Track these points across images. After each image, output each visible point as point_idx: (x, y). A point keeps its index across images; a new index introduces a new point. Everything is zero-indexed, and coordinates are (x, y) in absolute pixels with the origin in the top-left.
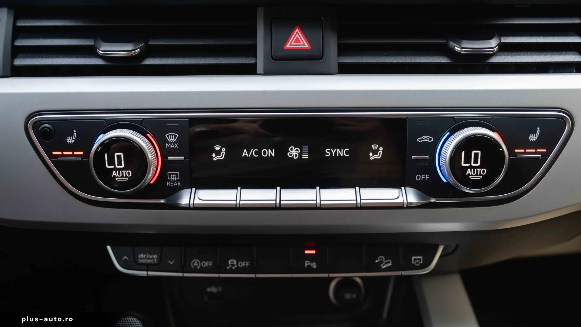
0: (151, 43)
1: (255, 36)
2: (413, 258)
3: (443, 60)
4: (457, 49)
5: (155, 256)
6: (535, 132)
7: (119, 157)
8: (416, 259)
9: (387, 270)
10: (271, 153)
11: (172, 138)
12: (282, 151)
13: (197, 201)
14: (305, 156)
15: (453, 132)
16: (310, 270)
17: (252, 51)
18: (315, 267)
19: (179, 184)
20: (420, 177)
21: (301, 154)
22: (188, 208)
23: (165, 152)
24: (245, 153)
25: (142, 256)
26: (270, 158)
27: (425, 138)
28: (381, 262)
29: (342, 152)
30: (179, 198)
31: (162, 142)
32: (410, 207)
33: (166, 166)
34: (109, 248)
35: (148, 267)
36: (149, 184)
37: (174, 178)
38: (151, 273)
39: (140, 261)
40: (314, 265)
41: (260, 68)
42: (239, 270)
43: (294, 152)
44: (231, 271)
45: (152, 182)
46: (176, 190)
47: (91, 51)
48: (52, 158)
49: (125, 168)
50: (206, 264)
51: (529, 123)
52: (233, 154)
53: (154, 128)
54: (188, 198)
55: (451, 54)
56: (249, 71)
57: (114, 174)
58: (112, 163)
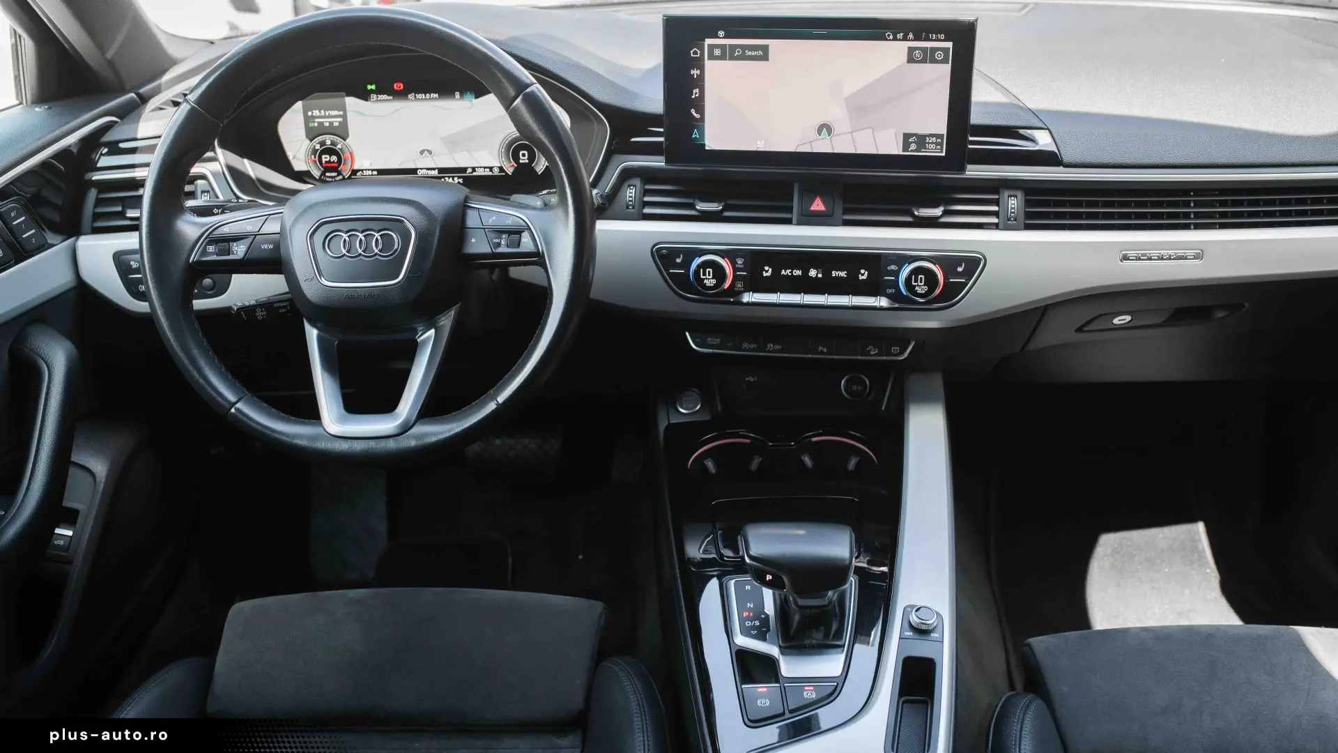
0: (729, 202)
1: (791, 200)
2: (893, 348)
3: (909, 219)
4: (916, 213)
5: (718, 340)
6: (961, 266)
7: (709, 272)
8: (895, 349)
9: (873, 355)
10: (798, 273)
11: (740, 261)
12: (806, 272)
13: (753, 300)
14: (820, 276)
15: (909, 264)
16: (822, 353)
17: (790, 210)
18: (825, 351)
19: (742, 289)
20: (889, 291)
21: (817, 274)
22: (748, 304)
23: (735, 270)
24: (783, 272)
25: (709, 339)
26: (798, 276)
27: (893, 267)
28: (871, 350)
29: (843, 274)
30: (742, 298)
31: (733, 263)
32: (881, 309)
33: (736, 278)
34: (687, 333)
35: (713, 347)
36: (725, 289)
37: (739, 285)
38: (715, 351)
39: (709, 342)
41: (794, 220)
42: (774, 351)
43: (813, 273)
44: (769, 352)
45: (727, 287)
46: (740, 293)
47: (692, 206)
48: (667, 270)
49: (713, 278)
50: (752, 346)
51: (958, 261)
52: (776, 272)
53: (730, 255)
54: (747, 298)
55: (913, 215)
56: (788, 222)
57: (706, 281)
58: (704, 274)
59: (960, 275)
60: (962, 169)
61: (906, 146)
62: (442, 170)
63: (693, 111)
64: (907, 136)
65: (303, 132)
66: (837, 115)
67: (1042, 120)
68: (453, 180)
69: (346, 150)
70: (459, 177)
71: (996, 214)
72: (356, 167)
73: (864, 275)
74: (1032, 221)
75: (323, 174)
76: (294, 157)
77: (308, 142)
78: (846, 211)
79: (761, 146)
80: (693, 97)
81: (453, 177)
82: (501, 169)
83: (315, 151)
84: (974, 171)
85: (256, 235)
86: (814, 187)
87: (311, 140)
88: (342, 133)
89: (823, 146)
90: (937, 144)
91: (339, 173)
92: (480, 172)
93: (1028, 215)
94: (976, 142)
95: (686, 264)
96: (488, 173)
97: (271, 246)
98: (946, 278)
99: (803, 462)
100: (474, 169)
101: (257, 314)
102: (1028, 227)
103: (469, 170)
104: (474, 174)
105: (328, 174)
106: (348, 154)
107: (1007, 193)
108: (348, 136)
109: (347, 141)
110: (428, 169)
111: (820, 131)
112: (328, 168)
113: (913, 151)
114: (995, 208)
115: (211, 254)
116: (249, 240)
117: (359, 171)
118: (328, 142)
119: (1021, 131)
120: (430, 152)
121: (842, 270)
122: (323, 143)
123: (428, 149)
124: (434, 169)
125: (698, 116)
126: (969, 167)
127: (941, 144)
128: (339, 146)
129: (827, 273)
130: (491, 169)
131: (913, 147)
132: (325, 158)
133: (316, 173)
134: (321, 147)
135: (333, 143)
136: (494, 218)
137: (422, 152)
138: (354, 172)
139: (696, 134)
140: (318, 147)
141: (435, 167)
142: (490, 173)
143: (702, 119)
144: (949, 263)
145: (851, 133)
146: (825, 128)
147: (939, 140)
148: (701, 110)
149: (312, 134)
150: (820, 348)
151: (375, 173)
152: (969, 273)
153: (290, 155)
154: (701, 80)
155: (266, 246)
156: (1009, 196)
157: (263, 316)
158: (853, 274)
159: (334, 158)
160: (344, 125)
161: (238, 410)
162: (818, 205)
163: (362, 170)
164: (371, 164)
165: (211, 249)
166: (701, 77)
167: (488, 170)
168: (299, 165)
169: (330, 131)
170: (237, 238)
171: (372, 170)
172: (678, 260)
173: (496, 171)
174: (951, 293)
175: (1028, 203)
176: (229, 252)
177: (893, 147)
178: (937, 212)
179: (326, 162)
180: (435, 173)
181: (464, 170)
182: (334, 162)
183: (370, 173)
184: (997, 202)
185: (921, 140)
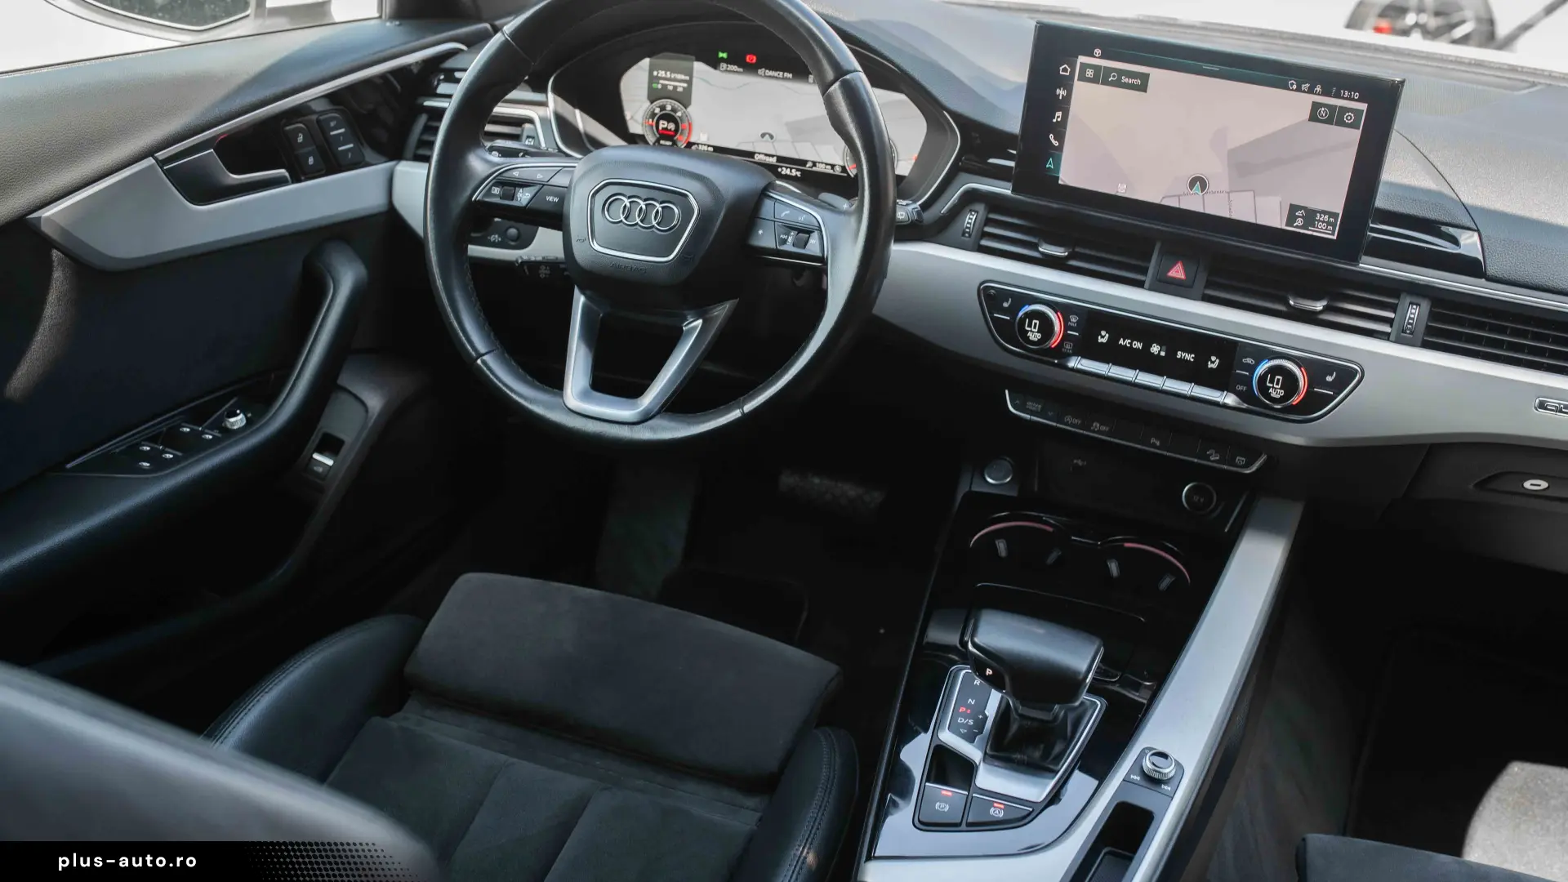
0: (1077, 250)
1: (1149, 261)
2: (1238, 458)
3: (1282, 308)
4: (1291, 302)
5: (1040, 406)
6: (1331, 375)
7: (1035, 324)
8: (1240, 460)
9: (1213, 461)
10: (1138, 345)
11: (1074, 319)
12: (1147, 347)
13: (1079, 366)
14: (1163, 354)
15: (1270, 360)
16: (1154, 446)
17: (1144, 271)
19: (1071, 351)
20: (1240, 388)
21: (1159, 352)
22: (1072, 370)
23: (1067, 328)
24: (1121, 342)
25: (1030, 403)
26: (1137, 350)
27: (1249, 361)
28: (1212, 454)
29: (1190, 357)
30: (1068, 361)
31: (1066, 320)
32: (1225, 406)
33: (1066, 337)
34: (1007, 392)
35: (1032, 413)
36: (1050, 347)
37: (1068, 346)
38: (1035, 418)
39: (1027, 407)
40: (1158, 443)
41: (1147, 285)
42: (1099, 432)
43: (1155, 349)
44: (1094, 432)
45: (1053, 346)
46: (1068, 356)
47: (1034, 247)
48: (990, 313)
49: (1038, 332)
50: (1076, 421)
51: (1329, 368)
52: (1113, 340)
53: (1064, 310)
54: (1074, 363)
55: (1287, 304)
56: (1139, 284)
57: (1029, 334)
58: (1030, 326)
59: (1328, 386)
60: (1355, 260)
61: (1291, 219)
62: (781, 159)
63: (1051, 136)
64: (1293, 208)
65: (645, 92)
66: (1215, 169)
67: (1474, 219)
68: (791, 171)
69: (685, 119)
70: (797, 170)
71: (1389, 321)
72: (692, 140)
73: (1214, 363)
74: (1433, 339)
75: (658, 141)
76: (632, 118)
77: (648, 103)
78: (1209, 285)
79: (1121, 190)
80: (1054, 120)
81: (791, 169)
82: (844, 169)
83: (653, 115)
84: (1369, 265)
85: (544, 185)
86: (1178, 249)
87: (652, 103)
88: (684, 99)
89: (1193, 203)
90: (1328, 223)
91: (675, 143)
92: (820, 168)
93: (1430, 331)
94: (1379, 231)
95: (1013, 311)
96: (829, 170)
97: (556, 200)
98: (1310, 385)
99: (1108, 569)
100: (814, 164)
101: (540, 272)
102: (1426, 345)
103: (809, 164)
104: (814, 169)
105: (662, 142)
106: (687, 124)
107: (1408, 300)
108: (689, 104)
109: (690, 109)
110: (766, 155)
111: (1192, 184)
112: (664, 135)
113: (1298, 227)
114: (1391, 315)
115: (495, 195)
116: (537, 188)
117: (694, 144)
118: (669, 108)
119: (1444, 228)
120: (772, 137)
121: (1190, 352)
122: (663, 108)
123: (770, 132)
124: (773, 156)
125: (1056, 143)
126: (1364, 258)
127: (1334, 225)
128: (679, 114)
129: (1171, 353)
130: (833, 166)
131: (1299, 222)
132: (663, 124)
133: (651, 139)
134: (661, 111)
135: (674, 110)
136: (787, 212)
137: (763, 135)
138: (690, 145)
139: (1050, 165)
140: (657, 110)
141: (773, 153)
142: (831, 172)
143: (1060, 148)
144: (1317, 369)
145: (1228, 193)
146: (1199, 182)
147: (1332, 220)
148: (1061, 137)
149: (654, 96)
150: (1153, 440)
151: (711, 149)
152: (1339, 386)
153: (628, 115)
154: (1066, 102)
155: (550, 199)
156: (1411, 303)
157: (546, 274)
158: (1202, 359)
159: (672, 126)
160: (688, 91)
161: (484, 362)
162: (1177, 272)
163: (698, 144)
164: (708, 139)
165: (496, 190)
166: (1067, 99)
167: (829, 167)
168: (635, 128)
169: (673, 95)
170: (524, 185)
171: (709, 146)
172: (1006, 305)
173: (838, 171)
174: (1314, 403)
175: (1433, 316)
176: (512, 197)
177: (1274, 218)
178: (1319, 306)
179: (663, 129)
180: (773, 160)
181: (804, 162)
182: (670, 130)
183: (705, 148)
184: (1393, 308)
185: (1311, 216)
